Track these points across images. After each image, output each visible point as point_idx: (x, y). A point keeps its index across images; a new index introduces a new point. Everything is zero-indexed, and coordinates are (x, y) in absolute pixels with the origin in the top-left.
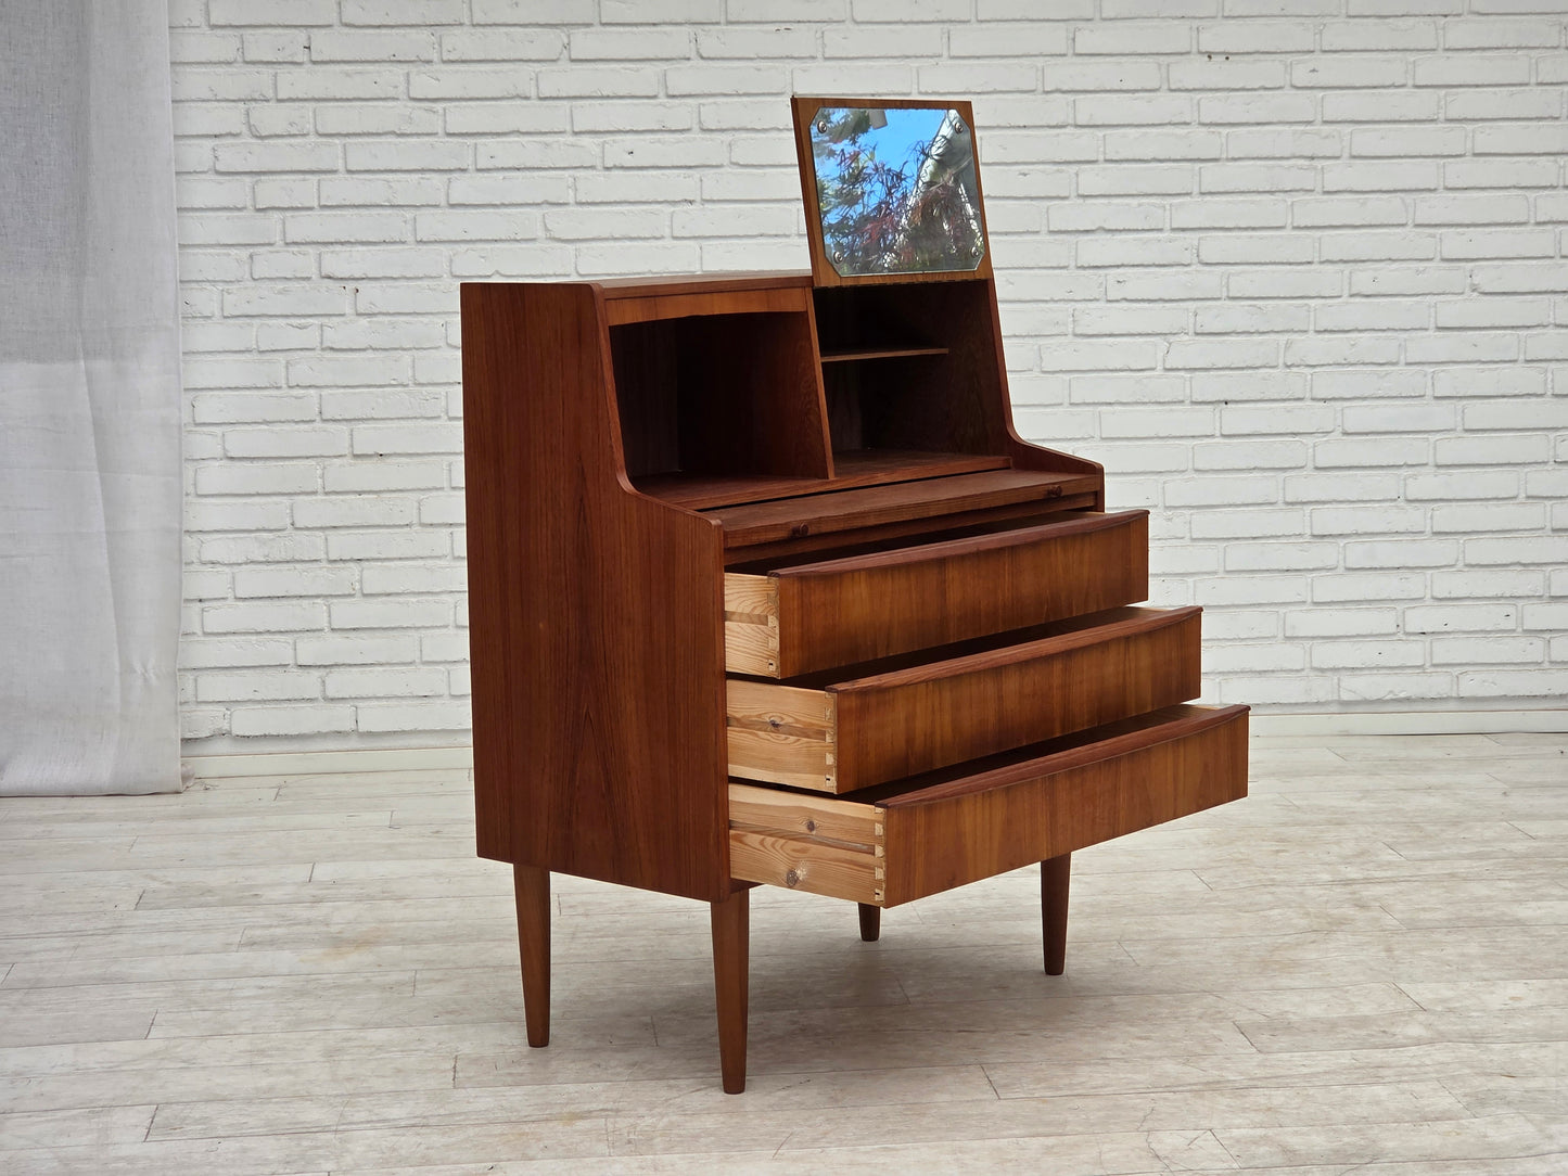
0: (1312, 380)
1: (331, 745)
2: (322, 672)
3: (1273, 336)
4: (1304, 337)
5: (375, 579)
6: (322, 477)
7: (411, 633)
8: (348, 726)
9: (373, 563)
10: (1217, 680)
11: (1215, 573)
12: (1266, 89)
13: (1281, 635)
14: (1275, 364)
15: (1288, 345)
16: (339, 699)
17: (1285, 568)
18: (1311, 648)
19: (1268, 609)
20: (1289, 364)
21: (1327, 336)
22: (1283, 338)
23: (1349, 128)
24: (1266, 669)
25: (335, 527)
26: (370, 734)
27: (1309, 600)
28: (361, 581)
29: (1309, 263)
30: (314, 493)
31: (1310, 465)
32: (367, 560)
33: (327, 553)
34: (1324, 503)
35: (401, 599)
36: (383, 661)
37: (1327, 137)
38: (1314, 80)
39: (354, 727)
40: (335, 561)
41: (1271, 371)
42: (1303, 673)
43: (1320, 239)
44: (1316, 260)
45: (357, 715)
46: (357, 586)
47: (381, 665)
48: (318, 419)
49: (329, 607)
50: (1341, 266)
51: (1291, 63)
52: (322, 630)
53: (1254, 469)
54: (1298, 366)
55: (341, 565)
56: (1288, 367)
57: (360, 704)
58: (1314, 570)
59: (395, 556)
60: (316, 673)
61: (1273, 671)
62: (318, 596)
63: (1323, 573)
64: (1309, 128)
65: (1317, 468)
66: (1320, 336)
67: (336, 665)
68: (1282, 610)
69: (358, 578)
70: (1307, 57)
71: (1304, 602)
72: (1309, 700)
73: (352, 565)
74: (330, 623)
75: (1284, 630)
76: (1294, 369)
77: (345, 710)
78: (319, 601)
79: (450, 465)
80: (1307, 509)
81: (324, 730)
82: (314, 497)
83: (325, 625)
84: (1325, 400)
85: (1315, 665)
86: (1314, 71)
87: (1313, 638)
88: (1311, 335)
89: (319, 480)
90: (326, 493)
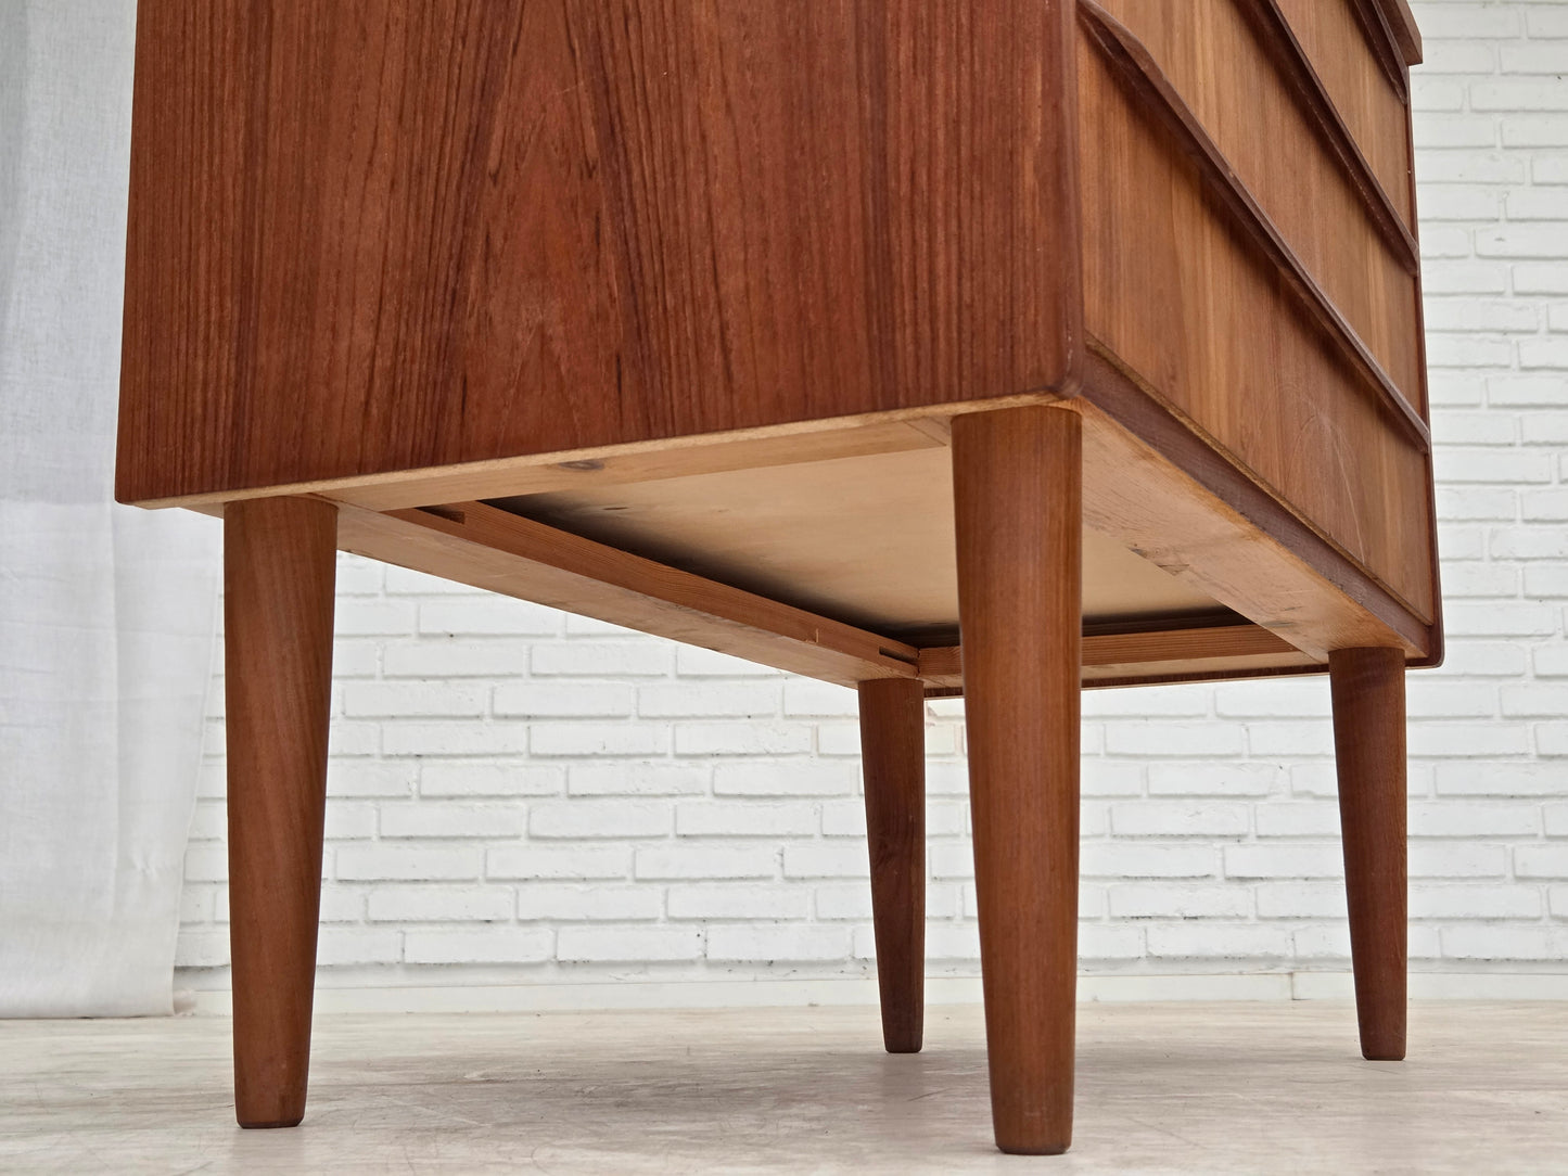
0: (1524, 575)
1: (371, 980)
2: (368, 888)
3: (1473, 526)
4: (1510, 527)
5: (436, 778)
6: (381, 659)
7: (476, 844)
8: (392, 956)
9: (435, 761)
10: (1436, 929)
11: (1425, 797)
12: (1449, 258)
13: (1510, 875)
14: (1479, 556)
15: (1493, 535)
16: (384, 922)
17: (1510, 793)
18: (1548, 891)
19: (1491, 842)
20: (1496, 555)
21: (1537, 526)
22: (1487, 528)
23: (1544, 301)
24: (1495, 915)
25: (393, 717)
26: (421, 967)
27: (1541, 833)
28: (419, 782)
29: (1510, 445)
30: (371, 677)
31: (1530, 674)
32: (429, 756)
33: (381, 748)
34: (1550, 717)
35: (467, 803)
36: (439, 876)
37: (1520, 309)
38: (1501, 249)
39: (399, 958)
40: (390, 756)
41: (1476, 563)
42: (1541, 923)
43: (1520, 419)
44: (1519, 441)
45: (404, 942)
46: (414, 787)
47: (437, 881)
48: (380, 592)
49: (379, 810)
50: (1547, 450)
51: (1474, 232)
52: (369, 838)
53: (1463, 676)
54: (1506, 559)
55: (397, 762)
56: (1495, 559)
57: (407, 929)
58: (1543, 797)
59: (460, 751)
60: (358, 890)
61: (1504, 919)
62: (367, 798)
63: (1555, 801)
64: (1499, 300)
65: (1539, 677)
66: (1530, 526)
67: (384, 881)
68: (1509, 845)
69: (415, 777)
70: (1491, 226)
71: (1535, 836)
72: (1550, 957)
73: (411, 763)
74: (379, 829)
75: (1514, 869)
76: (1502, 563)
77: (390, 935)
78: (369, 804)
79: (531, 649)
80: (1531, 724)
81: (363, 960)
82: (371, 682)
83: (373, 833)
84: (1541, 599)
85: (1556, 911)
86: (1500, 239)
87: (1550, 879)
88: (1519, 524)
89: (379, 663)
90: (386, 678)
